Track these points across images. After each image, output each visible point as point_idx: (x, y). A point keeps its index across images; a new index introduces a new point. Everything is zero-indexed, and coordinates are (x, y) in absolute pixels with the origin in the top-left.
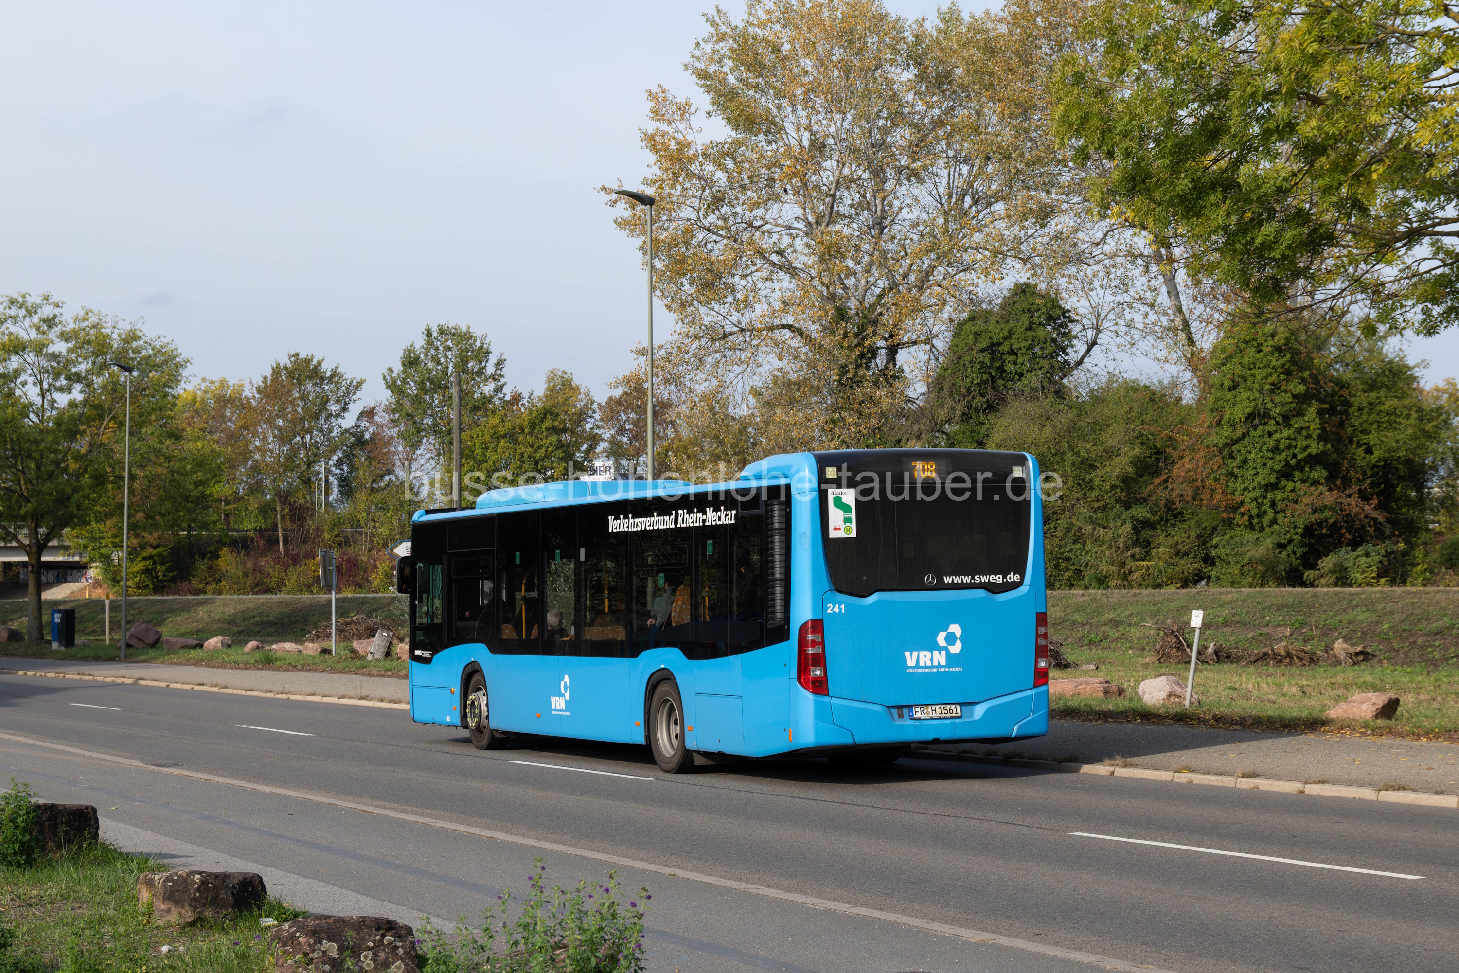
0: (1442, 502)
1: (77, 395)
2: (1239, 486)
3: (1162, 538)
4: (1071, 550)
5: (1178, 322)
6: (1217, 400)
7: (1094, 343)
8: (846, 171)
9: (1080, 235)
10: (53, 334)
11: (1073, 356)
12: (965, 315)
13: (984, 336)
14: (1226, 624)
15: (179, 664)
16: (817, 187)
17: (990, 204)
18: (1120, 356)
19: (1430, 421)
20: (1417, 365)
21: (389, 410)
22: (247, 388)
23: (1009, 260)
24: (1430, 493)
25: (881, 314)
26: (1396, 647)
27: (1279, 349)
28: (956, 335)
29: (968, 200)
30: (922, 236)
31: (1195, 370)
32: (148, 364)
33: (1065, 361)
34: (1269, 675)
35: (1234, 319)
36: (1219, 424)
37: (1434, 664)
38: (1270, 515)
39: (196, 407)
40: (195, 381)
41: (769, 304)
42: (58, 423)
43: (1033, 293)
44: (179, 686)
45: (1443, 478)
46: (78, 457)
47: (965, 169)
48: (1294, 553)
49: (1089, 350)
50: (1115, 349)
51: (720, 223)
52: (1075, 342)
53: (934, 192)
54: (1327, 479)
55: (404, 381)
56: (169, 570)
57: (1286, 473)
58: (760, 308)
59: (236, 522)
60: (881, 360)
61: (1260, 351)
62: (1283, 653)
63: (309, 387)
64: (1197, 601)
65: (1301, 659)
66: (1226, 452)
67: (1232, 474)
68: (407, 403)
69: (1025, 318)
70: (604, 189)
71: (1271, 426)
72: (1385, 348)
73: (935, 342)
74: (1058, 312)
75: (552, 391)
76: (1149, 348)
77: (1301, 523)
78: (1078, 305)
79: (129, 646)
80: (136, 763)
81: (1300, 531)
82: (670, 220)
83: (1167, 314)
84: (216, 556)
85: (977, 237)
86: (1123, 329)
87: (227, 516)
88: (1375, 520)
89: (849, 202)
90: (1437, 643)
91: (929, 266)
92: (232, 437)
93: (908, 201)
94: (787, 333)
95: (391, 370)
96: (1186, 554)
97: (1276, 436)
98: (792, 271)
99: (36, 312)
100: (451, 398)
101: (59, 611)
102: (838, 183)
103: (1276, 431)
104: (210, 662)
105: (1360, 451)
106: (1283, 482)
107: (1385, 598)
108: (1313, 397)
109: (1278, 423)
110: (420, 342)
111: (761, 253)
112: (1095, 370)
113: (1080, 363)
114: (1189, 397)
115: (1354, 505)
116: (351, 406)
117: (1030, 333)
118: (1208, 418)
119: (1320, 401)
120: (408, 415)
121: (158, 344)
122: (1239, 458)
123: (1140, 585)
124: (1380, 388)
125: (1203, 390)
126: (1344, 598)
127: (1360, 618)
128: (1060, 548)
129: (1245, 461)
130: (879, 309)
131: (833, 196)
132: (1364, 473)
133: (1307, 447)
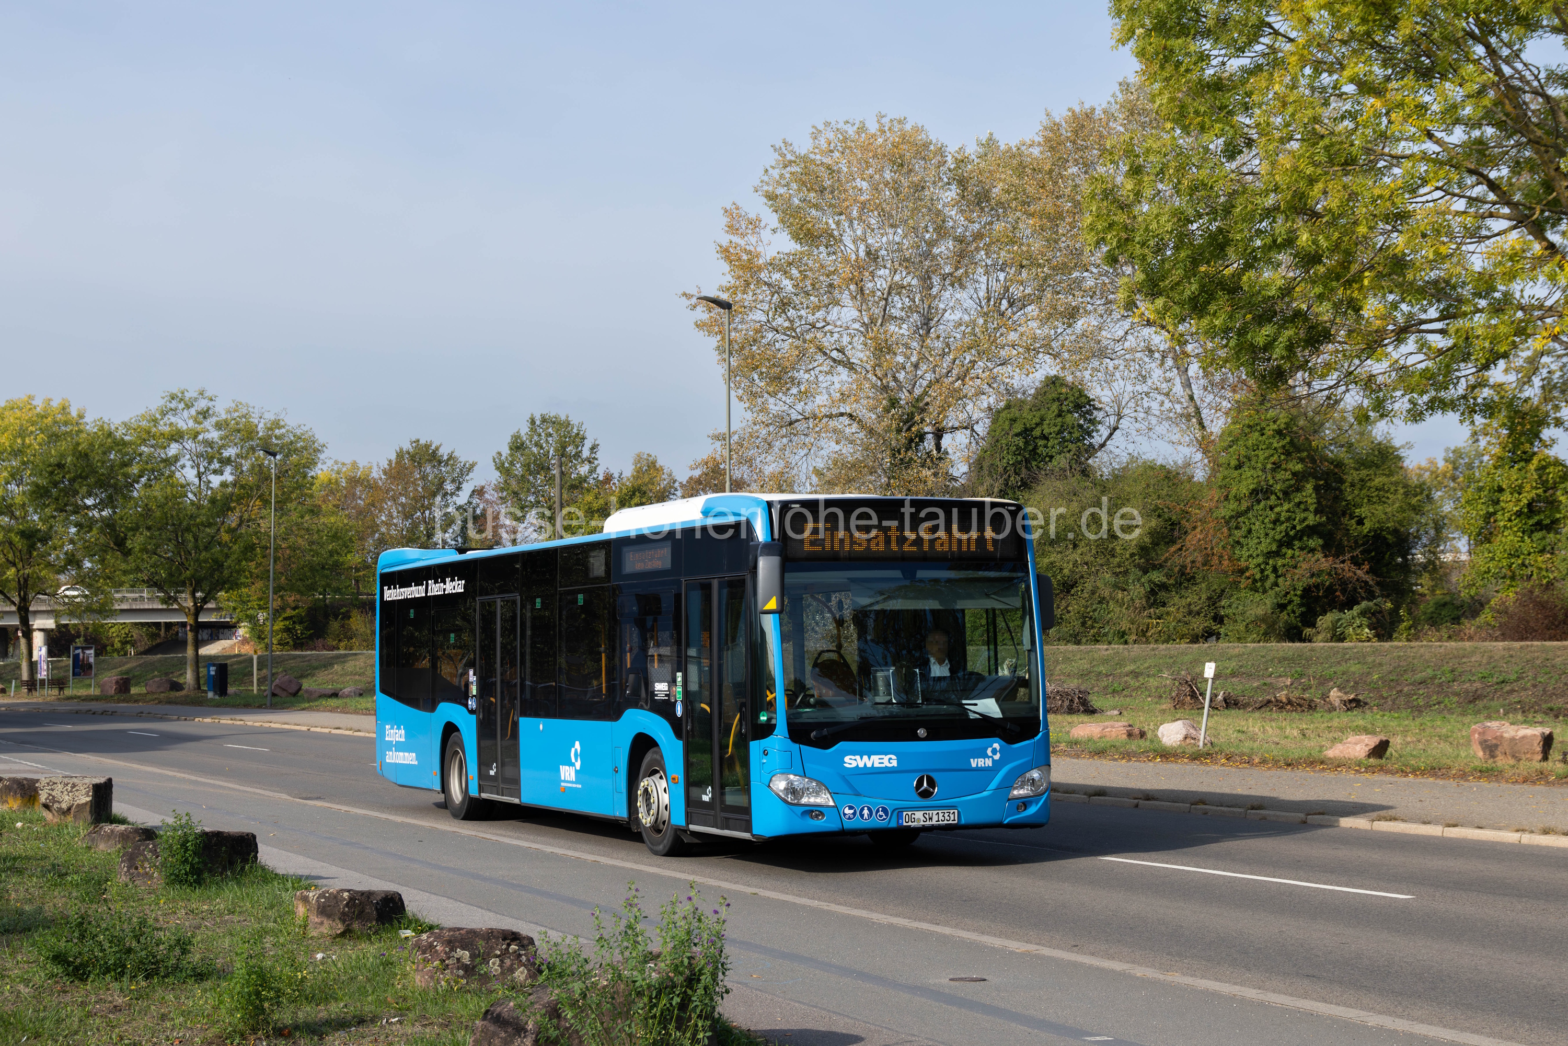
0: (1425, 567)
1: (228, 476)
2: (1245, 553)
3: (1176, 599)
4: (1095, 610)
5: (1191, 410)
6: (1225, 478)
7: (1116, 429)
8: (897, 278)
9: (1104, 333)
10: (208, 423)
11: (1097, 440)
12: (1002, 404)
13: (1018, 422)
14: (1233, 674)
15: (318, 710)
16: (873, 293)
17: (1024, 306)
18: (1136, 439)
19: (1416, 496)
20: (1403, 447)
21: (499, 489)
22: (375, 469)
23: (1041, 355)
24: (1413, 559)
25: (927, 404)
26: (1385, 695)
27: (1279, 432)
28: (995, 421)
29: (1005, 302)
30: (964, 334)
31: (1205, 452)
32: (289, 449)
33: (1091, 445)
34: (1272, 720)
35: (1239, 407)
36: (1227, 498)
37: (1418, 710)
38: (1272, 577)
39: (331, 487)
40: (330, 463)
41: (830, 395)
42: (213, 501)
43: (1062, 385)
44: (318, 730)
45: (1426, 546)
46: (231, 531)
47: (1002, 276)
48: (1294, 612)
49: (1111, 434)
50: (1134, 433)
51: (787, 324)
52: (1100, 427)
53: (975, 296)
54: (1323, 547)
55: (512, 463)
56: (307, 629)
57: (1287, 542)
58: (821, 399)
59: (365, 587)
60: (929, 443)
61: (1263, 435)
62: (1284, 700)
63: (428, 470)
64: (1207, 655)
65: (1301, 706)
66: (1233, 524)
67: (1238, 542)
68: (513, 483)
69: (1055, 406)
70: (685, 294)
71: (1273, 500)
72: (1374, 432)
73: (975, 427)
74: (1083, 400)
75: (639, 473)
76: (1165, 432)
77: (1300, 586)
78: (1102, 393)
79: (274, 695)
80: (284, 796)
81: (1299, 593)
82: (741, 322)
83: (1181, 403)
84: (347, 616)
85: (1013, 336)
86: (1142, 415)
87: (357, 581)
88: (1366, 583)
89: (900, 305)
90: (1421, 692)
91: (971, 362)
92: (360, 513)
93: (951, 304)
94: (845, 420)
95: (500, 454)
96: (1198, 613)
97: (1277, 509)
98: (850, 366)
99: (193, 405)
100: (552, 478)
101: (214, 665)
102: (890, 287)
103: (1276, 506)
104: (345, 710)
105: (1353, 522)
106: (1284, 550)
107: (1375, 652)
108: (1310, 474)
109: (1278, 498)
110: (525, 430)
111: (820, 349)
112: (1117, 451)
113: (1103, 445)
114: (1200, 475)
115: (1347, 569)
116: (464, 486)
117: (1060, 419)
118: (1217, 494)
119: (1317, 478)
120: (516, 494)
121: (298, 432)
122: (1244, 529)
123: (1156, 641)
124: (1370, 467)
125: (1213, 469)
126: (1338, 652)
127: (1353, 669)
128: (1087, 607)
129: (1250, 531)
130: (927, 399)
131: (886, 300)
132: (1356, 542)
133: (1305, 519)
